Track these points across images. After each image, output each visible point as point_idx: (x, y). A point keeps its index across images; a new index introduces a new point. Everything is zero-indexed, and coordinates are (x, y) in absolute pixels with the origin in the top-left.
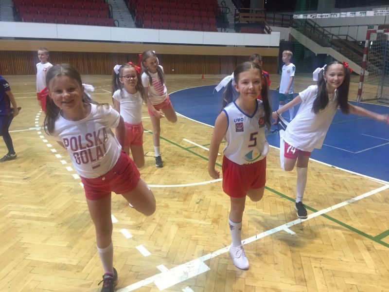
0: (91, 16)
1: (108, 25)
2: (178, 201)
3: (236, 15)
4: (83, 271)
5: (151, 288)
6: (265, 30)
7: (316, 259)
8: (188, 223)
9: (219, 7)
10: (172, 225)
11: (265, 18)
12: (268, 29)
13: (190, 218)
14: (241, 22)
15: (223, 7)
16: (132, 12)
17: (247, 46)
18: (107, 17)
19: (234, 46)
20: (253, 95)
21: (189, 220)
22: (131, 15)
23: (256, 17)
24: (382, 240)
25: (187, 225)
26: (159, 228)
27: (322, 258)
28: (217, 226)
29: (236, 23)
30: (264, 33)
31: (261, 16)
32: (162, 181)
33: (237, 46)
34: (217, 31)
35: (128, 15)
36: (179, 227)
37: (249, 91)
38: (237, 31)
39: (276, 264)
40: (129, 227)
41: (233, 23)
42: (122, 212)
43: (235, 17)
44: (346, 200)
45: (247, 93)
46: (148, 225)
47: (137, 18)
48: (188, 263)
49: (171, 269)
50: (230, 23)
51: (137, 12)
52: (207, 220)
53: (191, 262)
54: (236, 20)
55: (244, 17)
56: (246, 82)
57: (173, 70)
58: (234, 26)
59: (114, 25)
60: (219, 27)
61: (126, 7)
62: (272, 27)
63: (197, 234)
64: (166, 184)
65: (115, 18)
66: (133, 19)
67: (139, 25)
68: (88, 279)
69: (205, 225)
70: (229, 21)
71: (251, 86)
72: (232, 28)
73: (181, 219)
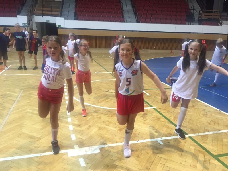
0: (112, 17)
1: (121, 21)
2: (108, 116)
3: (200, 14)
4: (40, 141)
5: (64, 155)
6: (219, 24)
7: (165, 159)
8: (105, 128)
9: (190, 10)
10: (97, 127)
11: (221, 16)
12: (221, 22)
13: (108, 125)
14: (202, 19)
15: (192, 10)
16: (135, 14)
17: (205, 33)
18: (121, 17)
19: (196, 33)
20: (126, 57)
21: (106, 126)
22: (134, 16)
23: (214, 15)
24: (219, 158)
25: (104, 129)
26: (89, 127)
27: (169, 160)
28: (119, 132)
29: (200, 19)
30: (218, 25)
31: (217, 15)
32: (107, 105)
33: (198, 33)
34: (186, 24)
35: (133, 16)
36: (99, 129)
37: (124, 55)
38: (200, 24)
39: (139, 157)
40: (74, 125)
41: (198, 19)
42: (76, 117)
43: (199, 15)
44: (213, 131)
45: (123, 56)
46: (84, 125)
47: (137, 18)
48: (91, 147)
49: (80, 148)
50: (195, 19)
51: (138, 14)
52: (116, 128)
53: (93, 147)
54: (199, 17)
55: (206, 15)
56: (123, 50)
57: (155, 47)
58: (198, 21)
59: (124, 22)
60: (187, 22)
61: (133, 11)
62: (224, 22)
63: (106, 134)
64: (107, 107)
65: (125, 18)
66: (136, 17)
67: (138, 21)
68: (40, 144)
69: (113, 130)
70: (195, 18)
71: (125, 52)
72: (197, 22)
73: (103, 125)
